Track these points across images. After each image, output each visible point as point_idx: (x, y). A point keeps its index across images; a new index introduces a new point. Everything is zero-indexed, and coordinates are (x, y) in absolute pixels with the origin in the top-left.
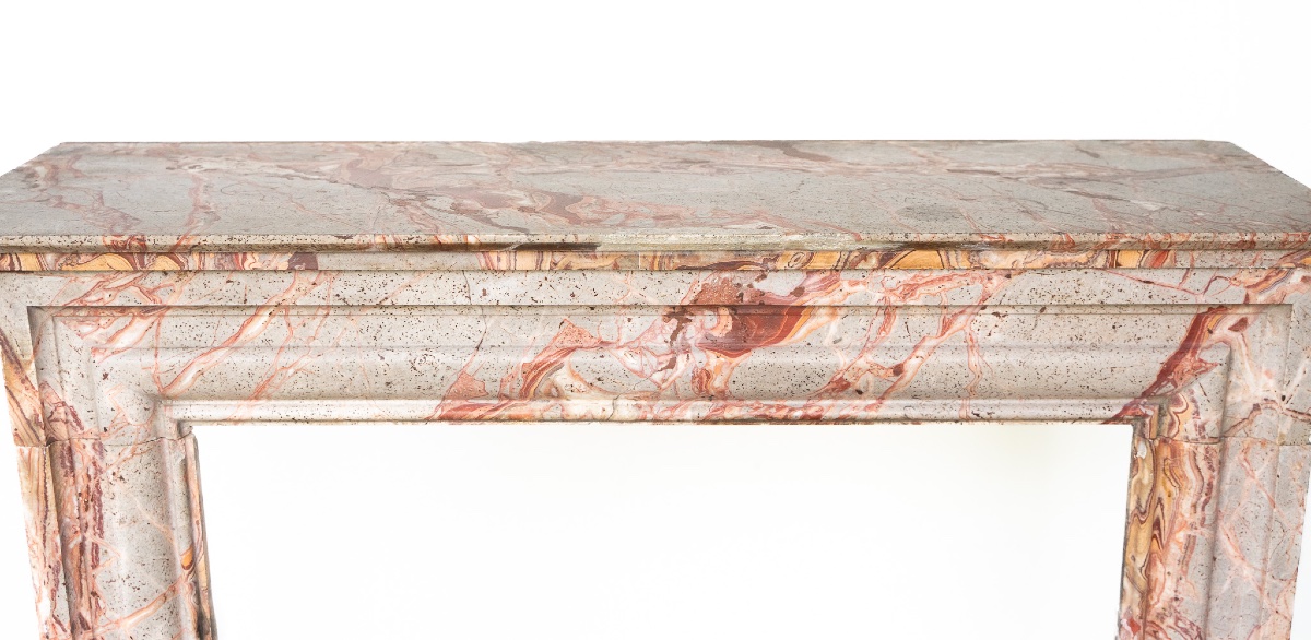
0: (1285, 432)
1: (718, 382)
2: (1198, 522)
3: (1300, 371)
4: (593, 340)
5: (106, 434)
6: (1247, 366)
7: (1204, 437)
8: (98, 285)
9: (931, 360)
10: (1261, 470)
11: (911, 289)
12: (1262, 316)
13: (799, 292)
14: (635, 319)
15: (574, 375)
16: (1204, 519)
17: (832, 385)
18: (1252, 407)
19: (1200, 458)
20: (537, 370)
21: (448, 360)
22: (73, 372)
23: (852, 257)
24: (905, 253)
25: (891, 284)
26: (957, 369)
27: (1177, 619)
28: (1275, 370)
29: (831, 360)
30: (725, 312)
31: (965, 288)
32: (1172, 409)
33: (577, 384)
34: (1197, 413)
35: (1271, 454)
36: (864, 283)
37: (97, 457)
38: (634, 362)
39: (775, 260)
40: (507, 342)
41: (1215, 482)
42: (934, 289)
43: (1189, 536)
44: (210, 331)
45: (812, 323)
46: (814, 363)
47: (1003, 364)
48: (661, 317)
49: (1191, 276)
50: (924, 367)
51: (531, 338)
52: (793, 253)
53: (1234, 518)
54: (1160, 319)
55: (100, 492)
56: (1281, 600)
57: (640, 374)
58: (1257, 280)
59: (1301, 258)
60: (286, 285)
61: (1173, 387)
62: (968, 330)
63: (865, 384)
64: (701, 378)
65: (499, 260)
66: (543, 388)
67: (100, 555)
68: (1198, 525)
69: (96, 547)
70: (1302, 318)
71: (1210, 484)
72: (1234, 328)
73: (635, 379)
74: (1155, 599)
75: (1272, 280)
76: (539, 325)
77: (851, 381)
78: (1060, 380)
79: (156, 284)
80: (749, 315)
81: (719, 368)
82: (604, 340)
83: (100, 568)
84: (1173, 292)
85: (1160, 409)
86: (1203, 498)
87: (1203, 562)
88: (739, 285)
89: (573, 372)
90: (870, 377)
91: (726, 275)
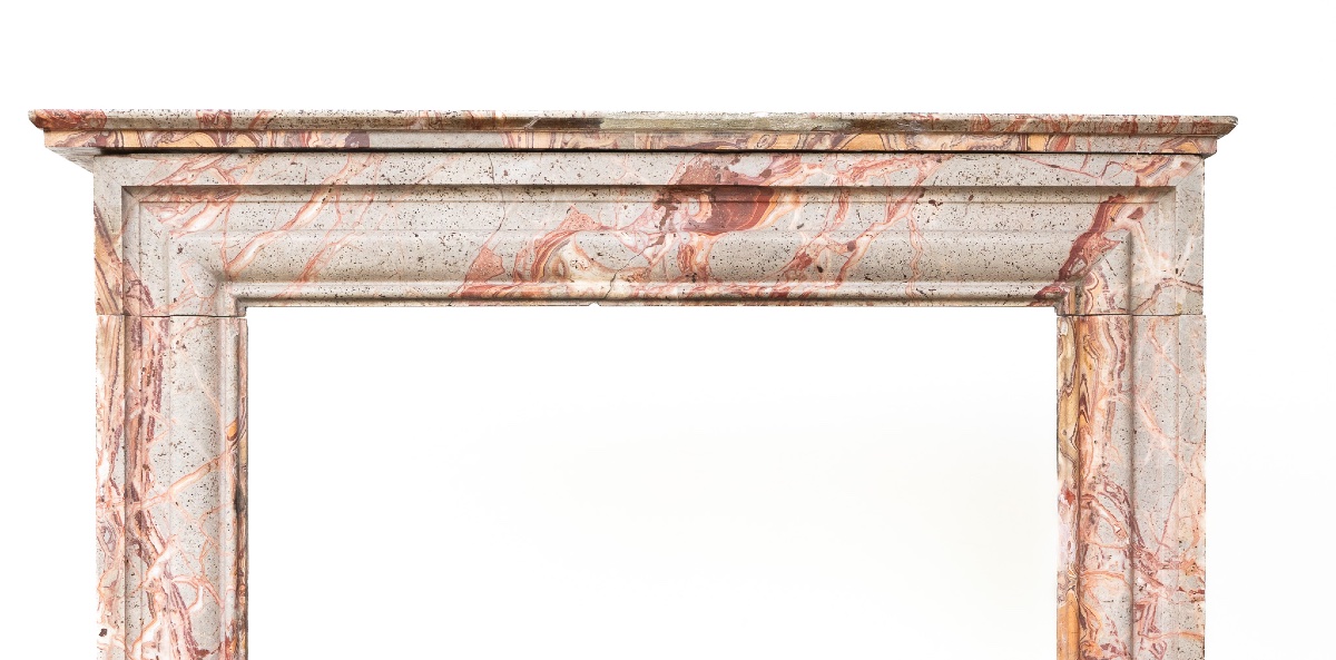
0: (1181, 302)
1: (699, 258)
2: (1116, 388)
3: (1188, 246)
4: (596, 225)
5: (175, 304)
6: (1146, 250)
7: (1113, 308)
8: (184, 166)
9: (879, 239)
10: (1167, 344)
11: (860, 171)
12: (1154, 205)
13: (767, 173)
14: (630, 206)
15: (579, 250)
16: (1121, 385)
17: (796, 261)
18: (1153, 288)
19: (1112, 327)
20: (545, 248)
21: (473, 238)
22: (151, 254)
23: (809, 139)
24: (853, 136)
25: (842, 167)
26: (901, 246)
27: (1106, 484)
28: (1169, 251)
29: (795, 239)
30: (705, 198)
31: (904, 171)
32: (1086, 288)
33: (581, 259)
34: (1107, 286)
35: (1173, 327)
36: (821, 166)
37: (163, 334)
38: (629, 240)
39: (746, 141)
40: (522, 227)
41: (1127, 351)
42: (878, 172)
43: (1109, 402)
44: (270, 217)
45: (779, 210)
46: (781, 240)
47: (939, 241)
48: (652, 205)
49: (1090, 163)
50: (872, 243)
51: (542, 223)
52: (761, 135)
53: (1149, 392)
54: (1069, 208)
55: (161, 368)
56: (1194, 463)
57: (634, 249)
58: (1145, 165)
59: (1179, 144)
60: (341, 166)
61: (1084, 264)
62: (910, 217)
63: (824, 260)
64: (686, 253)
65: (520, 139)
66: (551, 265)
67: (155, 428)
68: (1116, 392)
69: (152, 421)
70: (1184, 198)
71: (1123, 352)
72: (1132, 217)
73: (628, 252)
74: (1087, 470)
75: (1157, 166)
76: (549, 211)
77: (811, 256)
78: (989, 257)
79: (232, 165)
80: (726, 202)
81: (701, 244)
82: (604, 225)
83: (154, 442)
84: (1077, 176)
85: (1076, 289)
86: (1119, 365)
87: (1123, 427)
88: (717, 168)
89: (577, 247)
90: (828, 252)
91: (707, 158)
